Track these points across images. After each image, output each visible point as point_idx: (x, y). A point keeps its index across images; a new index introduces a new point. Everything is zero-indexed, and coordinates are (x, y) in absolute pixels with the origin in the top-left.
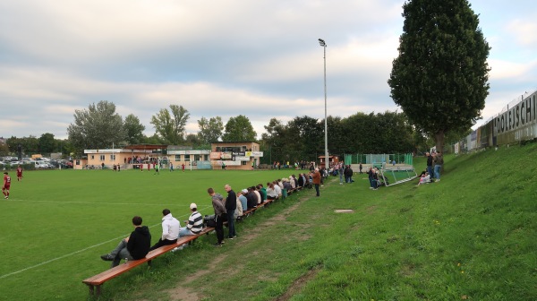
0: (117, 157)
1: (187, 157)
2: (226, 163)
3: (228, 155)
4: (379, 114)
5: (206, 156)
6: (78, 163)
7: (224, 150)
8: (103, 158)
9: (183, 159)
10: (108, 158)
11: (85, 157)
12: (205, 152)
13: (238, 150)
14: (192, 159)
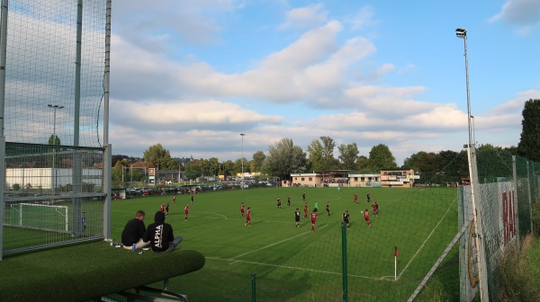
0: (314, 179)
1: (363, 179)
2: (392, 183)
3: (394, 178)
4: (506, 149)
5: (376, 178)
6: (285, 183)
7: (390, 174)
8: (303, 179)
9: (359, 180)
10: (307, 179)
11: (291, 179)
12: (376, 175)
13: (400, 174)
14: (366, 180)
